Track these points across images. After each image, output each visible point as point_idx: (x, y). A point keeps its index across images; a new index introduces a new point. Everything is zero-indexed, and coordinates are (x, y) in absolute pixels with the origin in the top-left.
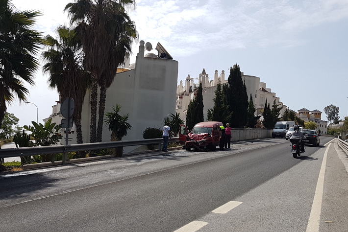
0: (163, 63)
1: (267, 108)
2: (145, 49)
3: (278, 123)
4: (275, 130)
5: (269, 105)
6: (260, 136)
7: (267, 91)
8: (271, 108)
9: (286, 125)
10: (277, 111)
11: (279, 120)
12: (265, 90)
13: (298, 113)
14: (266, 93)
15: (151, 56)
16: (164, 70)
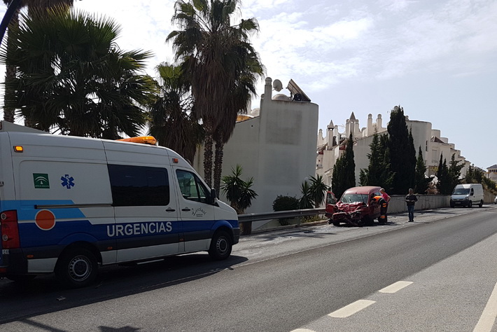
0: (297, 107)
1: (442, 166)
2: (273, 89)
3: (458, 187)
4: (454, 197)
5: (445, 161)
6: (433, 205)
7: (442, 142)
8: (449, 165)
9: (469, 189)
10: (456, 169)
11: (460, 182)
12: (439, 140)
13: (487, 171)
14: (441, 144)
15: (282, 99)
16: (299, 116)
